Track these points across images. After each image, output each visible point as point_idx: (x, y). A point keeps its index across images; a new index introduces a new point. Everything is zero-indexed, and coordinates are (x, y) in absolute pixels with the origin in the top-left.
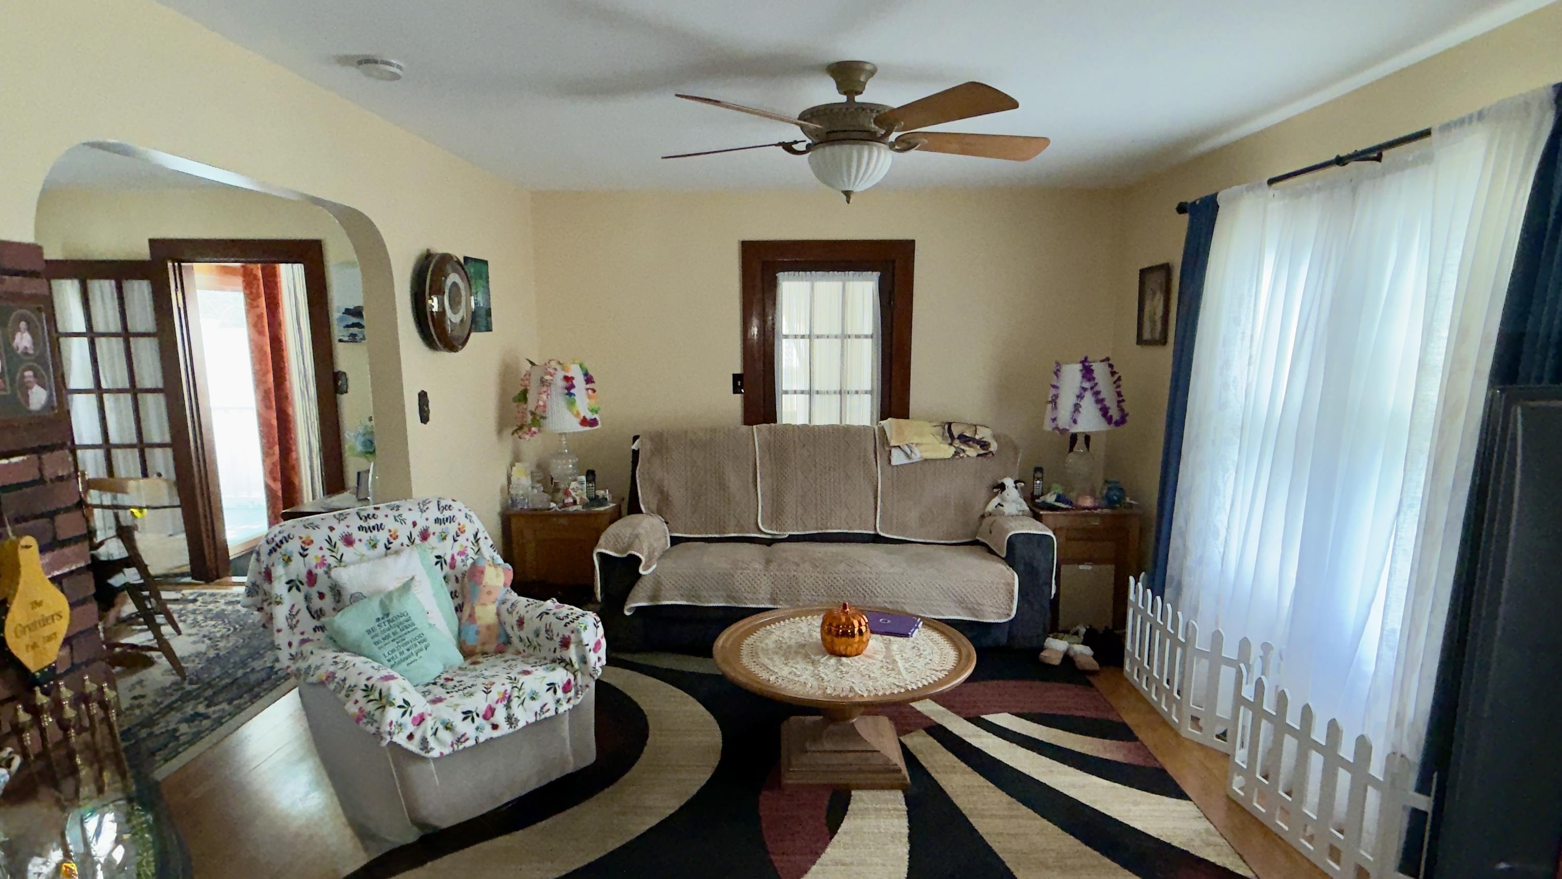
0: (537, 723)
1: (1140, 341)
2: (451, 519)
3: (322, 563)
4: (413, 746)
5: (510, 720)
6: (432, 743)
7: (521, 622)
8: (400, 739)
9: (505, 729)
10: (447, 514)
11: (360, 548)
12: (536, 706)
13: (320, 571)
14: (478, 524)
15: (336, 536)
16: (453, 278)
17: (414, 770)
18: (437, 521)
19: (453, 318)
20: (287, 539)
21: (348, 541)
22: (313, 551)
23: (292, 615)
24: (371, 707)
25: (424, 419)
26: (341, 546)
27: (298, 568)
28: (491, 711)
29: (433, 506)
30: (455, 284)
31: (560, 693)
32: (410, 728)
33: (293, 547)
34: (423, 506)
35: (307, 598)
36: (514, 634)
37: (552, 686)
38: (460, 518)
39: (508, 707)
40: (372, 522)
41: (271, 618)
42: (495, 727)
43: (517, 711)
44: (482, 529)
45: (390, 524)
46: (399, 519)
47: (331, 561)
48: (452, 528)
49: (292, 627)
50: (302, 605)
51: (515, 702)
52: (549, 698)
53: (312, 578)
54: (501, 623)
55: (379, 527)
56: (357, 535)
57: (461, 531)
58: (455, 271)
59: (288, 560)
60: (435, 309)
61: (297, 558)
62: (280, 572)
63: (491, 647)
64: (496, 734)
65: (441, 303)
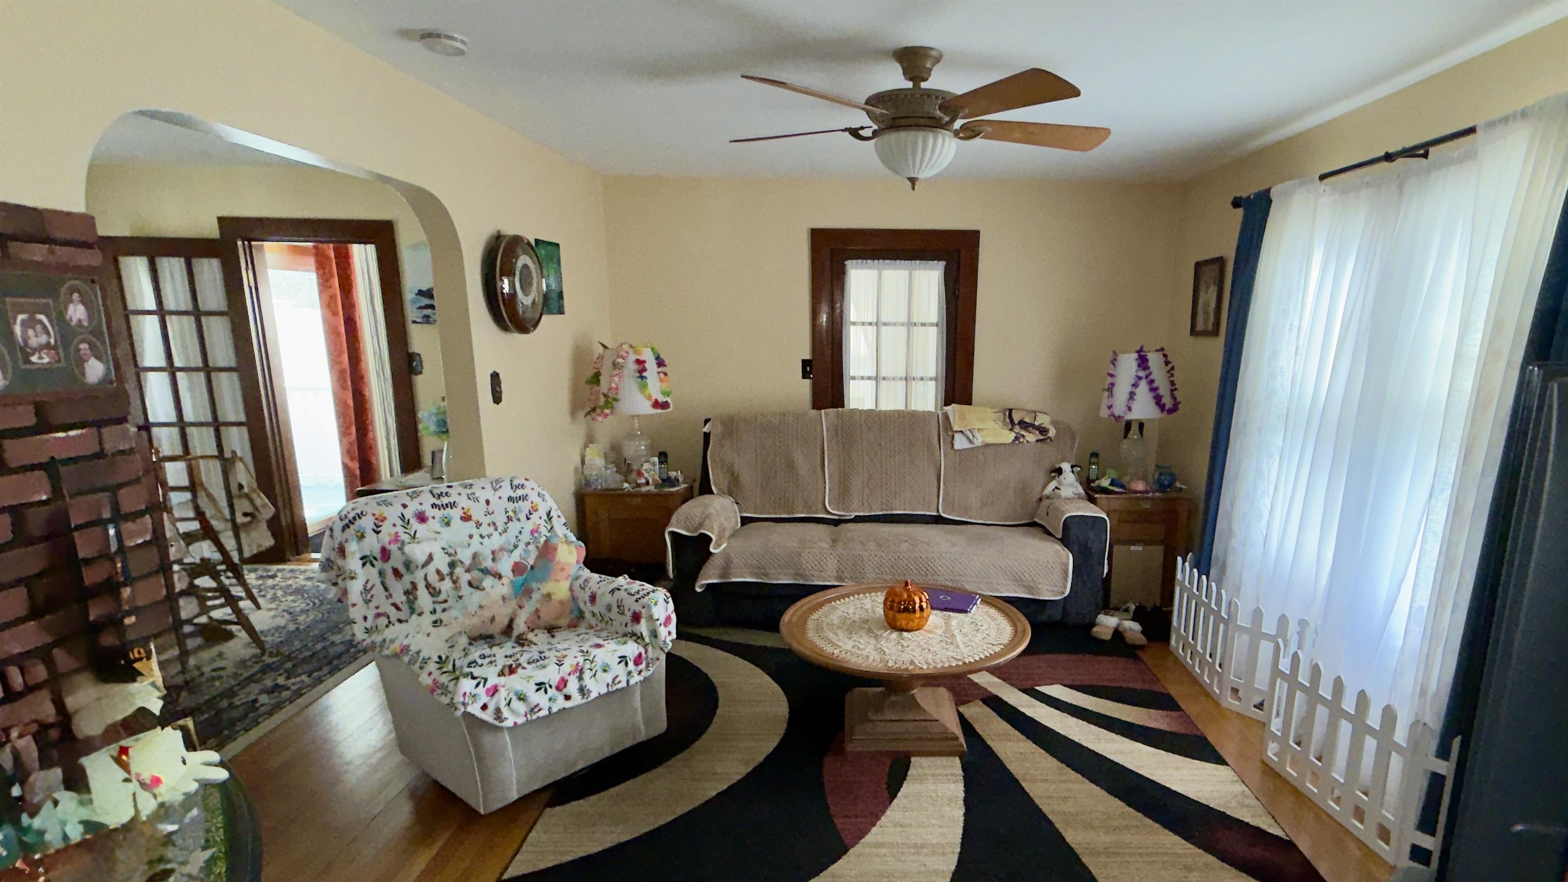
0: (609, 693)
1: (1193, 332)
2: (524, 498)
3: (396, 539)
4: (488, 716)
5: (582, 690)
6: (506, 713)
7: (593, 598)
8: (474, 709)
9: (577, 700)
10: (520, 492)
11: (434, 524)
12: (608, 677)
13: (393, 548)
14: (551, 503)
15: (409, 513)
16: (524, 260)
17: (487, 739)
18: (510, 499)
19: (525, 300)
20: (360, 516)
21: (422, 518)
22: (386, 528)
23: (366, 590)
24: (444, 679)
25: (497, 399)
26: (414, 522)
27: (372, 544)
28: (563, 683)
29: (506, 484)
30: (525, 266)
31: (631, 666)
32: (484, 699)
33: (367, 523)
34: (496, 485)
35: (381, 573)
36: (587, 609)
37: (623, 659)
38: (533, 496)
39: (580, 678)
40: (445, 500)
41: (345, 592)
42: (567, 698)
43: (589, 682)
44: (555, 507)
45: (463, 502)
46: (471, 497)
47: (405, 537)
48: (525, 506)
49: (367, 602)
50: (376, 580)
51: (587, 674)
52: (620, 670)
53: (385, 554)
54: (574, 599)
55: (452, 505)
56: (430, 512)
57: (534, 509)
58: (525, 253)
59: (361, 537)
60: (506, 290)
61: (371, 537)
62: (352, 547)
63: (564, 622)
64: (568, 704)
65: (512, 286)
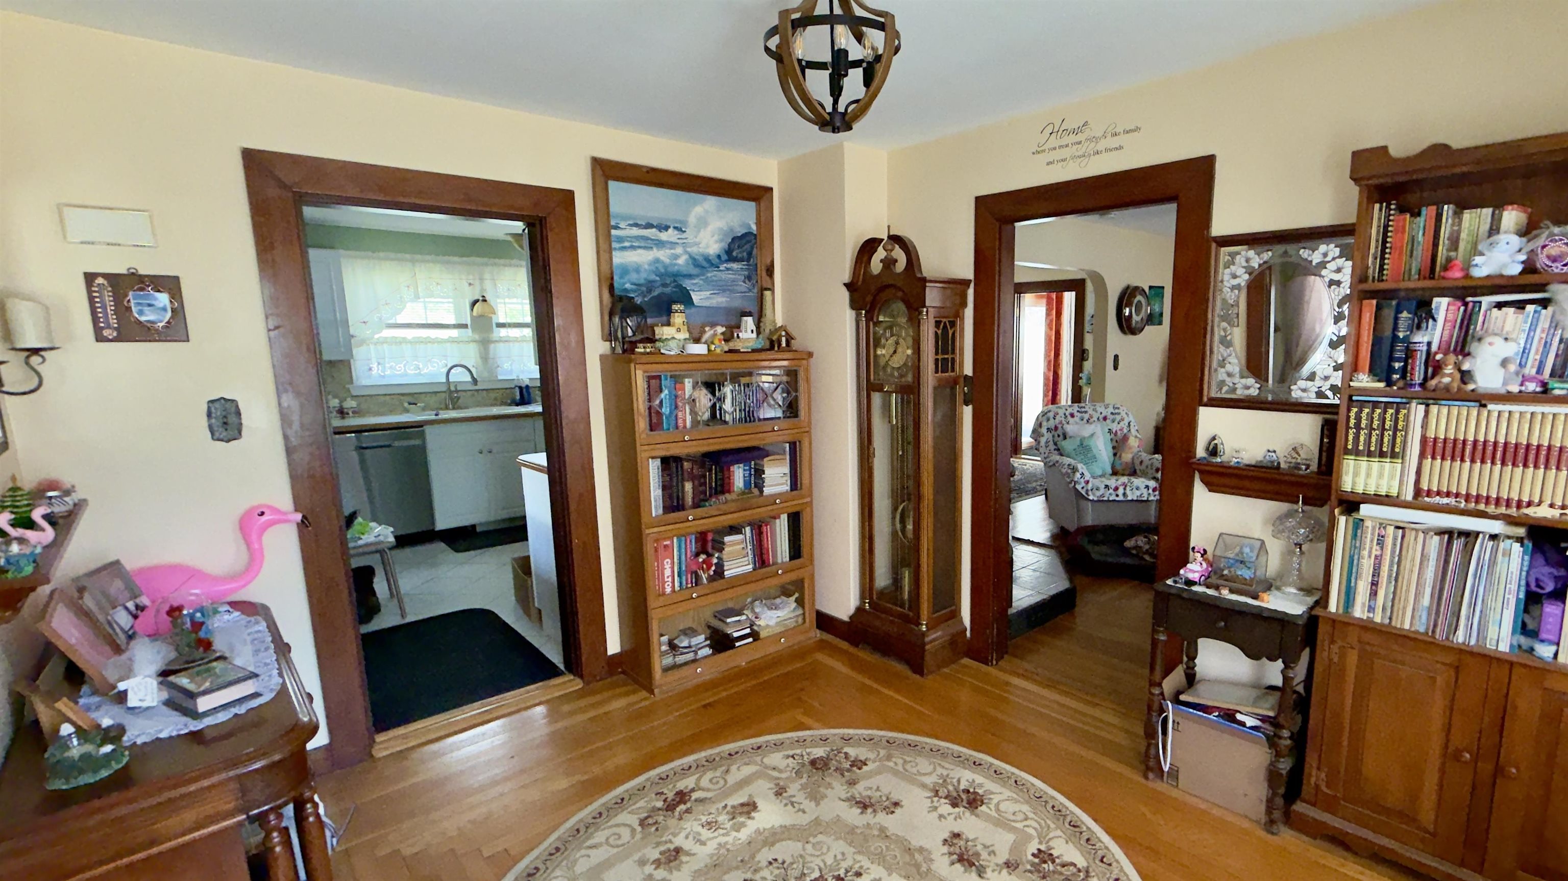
0: (1137, 501)
2: (1119, 414)
3: (1061, 422)
4: (1083, 493)
5: (1124, 494)
6: (1090, 493)
7: (1141, 462)
8: (1079, 487)
9: (1121, 498)
10: (1117, 411)
11: (1076, 419)
12: (1138, 493)
13: (1060, 426)
14: (1131, 418)
15: (1067, 413)
16: (1139, 298)
17: (1083, 503)
18: (1112, 413)
19: (1136, 318)
20: (1050, 411)
21: (1072, 415)
22: (1058, 418)
23: (1047, 442)
24: (1069, 471)
25: (1116, 368)
26: (1069, 417)
27: (1052, 423)
28: (1116, 489)
29: (1111, 407)
30: (1139, 302)
31: (1150, 491)
32: (1083, 484)
33: (1051, 415)
34: (1106, 407)
35: (1053, 436)
36: (1138, 467)
37: (1147, 487)
38: (1123, 414)
39: (1125, 489)
40: (1083, 410)
41: (1039, 443)
42: (1117, 496)
43: (1128, 492)
44: (1133, 421)
45: (1090, 412)
46: (1095, 410)
47: (1064, 422)
48: (1118, 418)
49: (1046, 447)
50: (1051, 439)
51: (1128, 488)
52: (1145, 492)
53: (1056, 428)
54: (1133, 463)
55: (1086, 412)
56: (1076, 414)
57: (1123, 420)
58: (1141, 295)
59: (1048, 420)
60: (1127, 314)
61: (1052, 420)
62: (1045, 424)
63: (1127, 472)
64: (1117, 499)
65: (1131, 312)
